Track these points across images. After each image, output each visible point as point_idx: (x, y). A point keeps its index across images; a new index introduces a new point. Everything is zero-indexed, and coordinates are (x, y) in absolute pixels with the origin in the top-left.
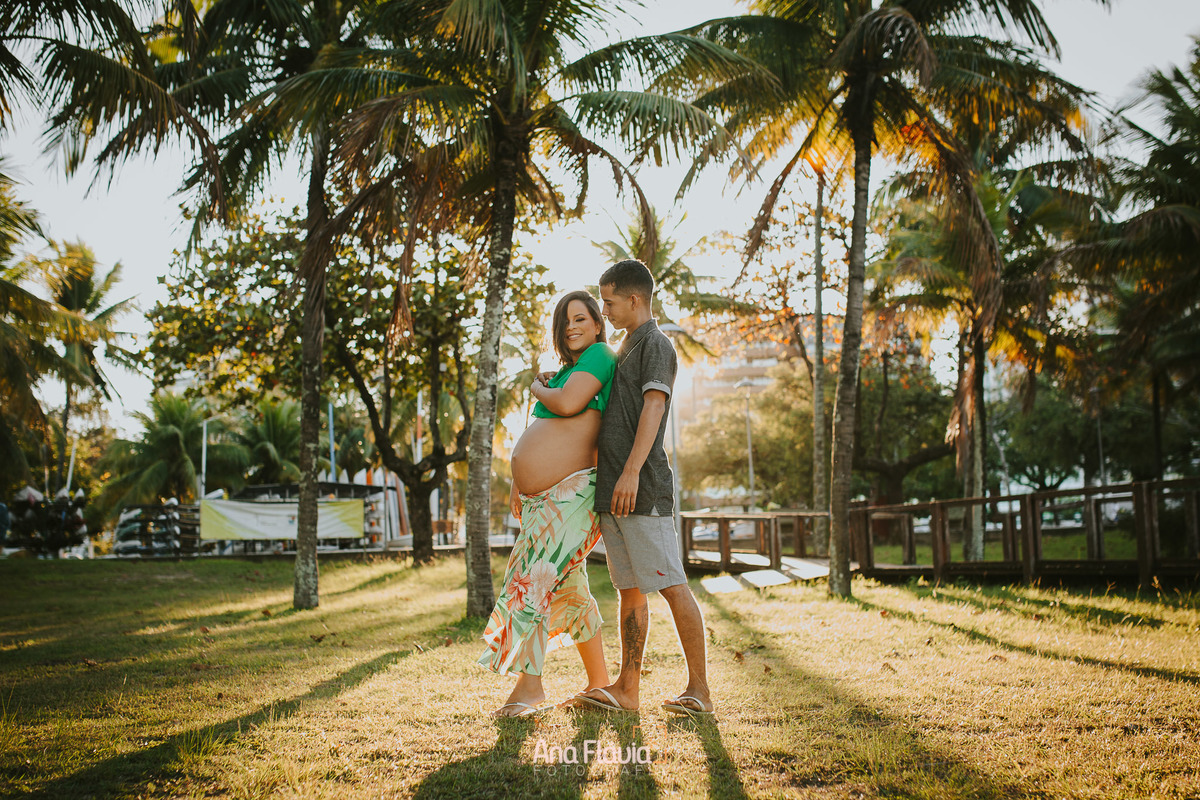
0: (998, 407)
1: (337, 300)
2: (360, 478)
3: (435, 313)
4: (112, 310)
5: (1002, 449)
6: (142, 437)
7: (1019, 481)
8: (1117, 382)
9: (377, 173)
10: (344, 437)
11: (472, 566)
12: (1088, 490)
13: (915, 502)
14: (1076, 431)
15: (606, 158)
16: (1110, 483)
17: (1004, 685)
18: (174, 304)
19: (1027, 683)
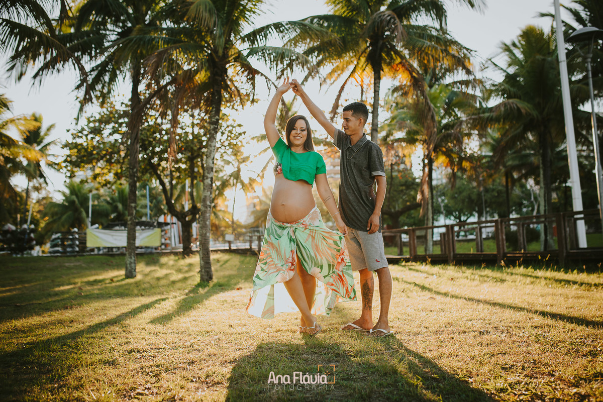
0: (441, 187)
1: (148, 140)
2: (161, 219)
3: (192, 145)
4: (49, 144)
5: (442, 205)
6: (62, 201)
7: (450, 218)
8: (490, 176)
9: (163, 83)
10: (154, 201)
11: (202, 259)
12: (479, 223)
13: (406, 228)
14: (474, 197)
15: (263, 76)
16: (489, 219)
17: (431, 311)
18: (74, 141)
19: (442, 310)
